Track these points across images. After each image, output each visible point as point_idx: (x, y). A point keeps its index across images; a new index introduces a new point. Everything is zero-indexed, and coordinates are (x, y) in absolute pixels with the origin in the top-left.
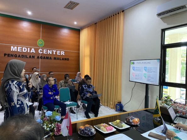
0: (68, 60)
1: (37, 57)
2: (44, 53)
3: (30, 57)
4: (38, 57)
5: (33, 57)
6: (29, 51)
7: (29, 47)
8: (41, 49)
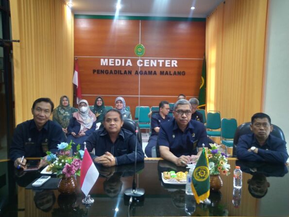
0: (185, 74)
1: (135, 72)
2: (145, 65)
3: (125, 72)
4: (137, 73)
5: (130, 72)
6: (123, 65)
7: (123, 59)
8: (141, 59)
